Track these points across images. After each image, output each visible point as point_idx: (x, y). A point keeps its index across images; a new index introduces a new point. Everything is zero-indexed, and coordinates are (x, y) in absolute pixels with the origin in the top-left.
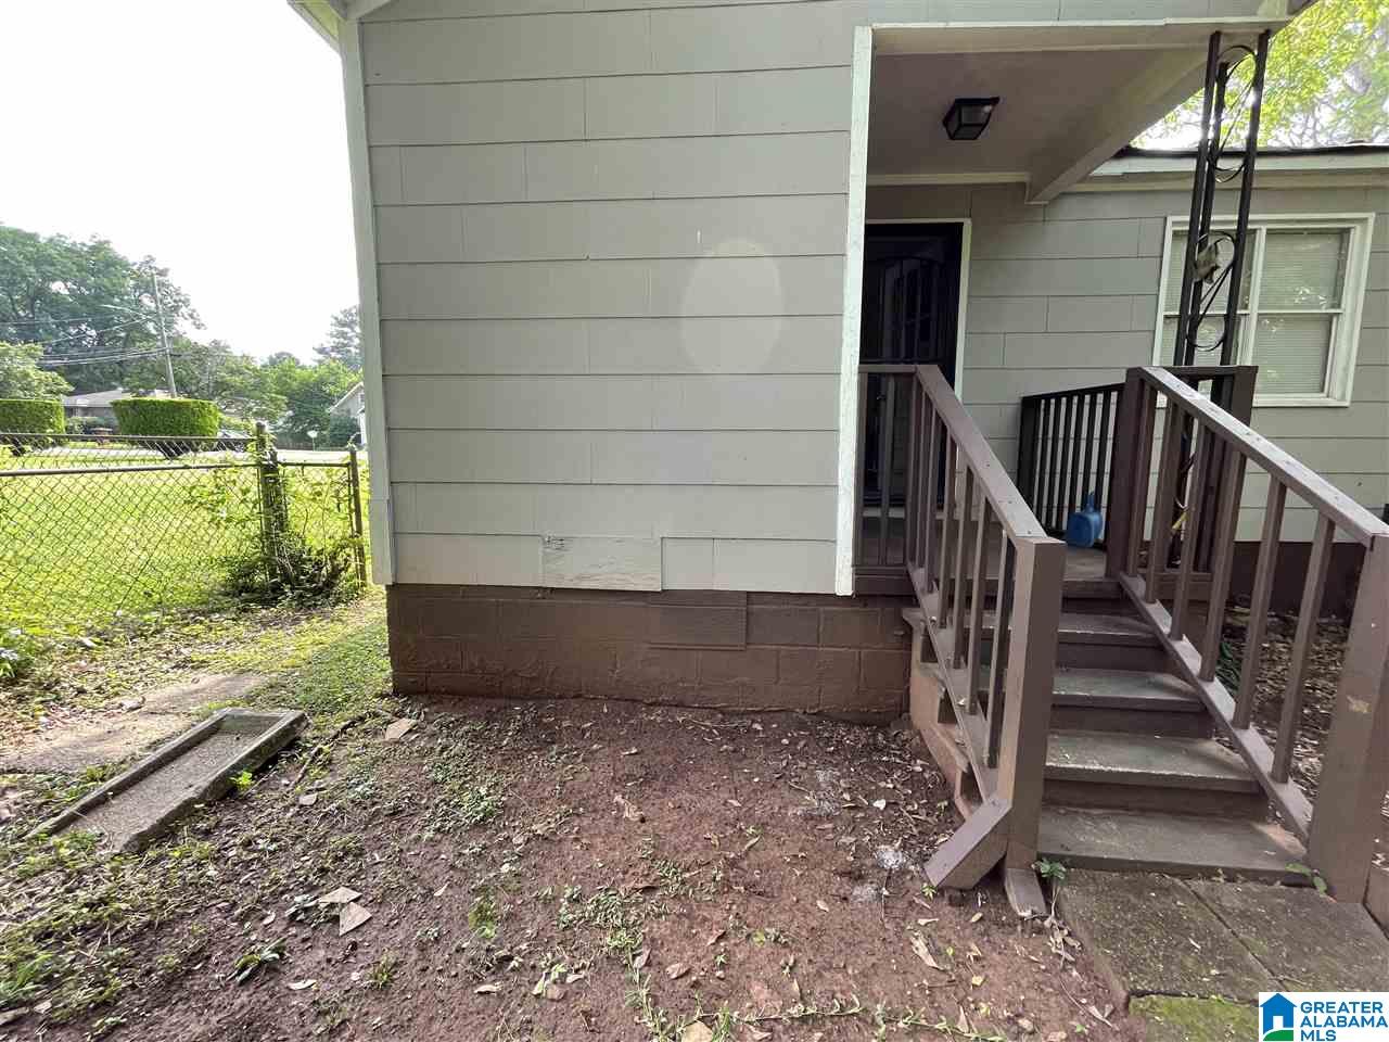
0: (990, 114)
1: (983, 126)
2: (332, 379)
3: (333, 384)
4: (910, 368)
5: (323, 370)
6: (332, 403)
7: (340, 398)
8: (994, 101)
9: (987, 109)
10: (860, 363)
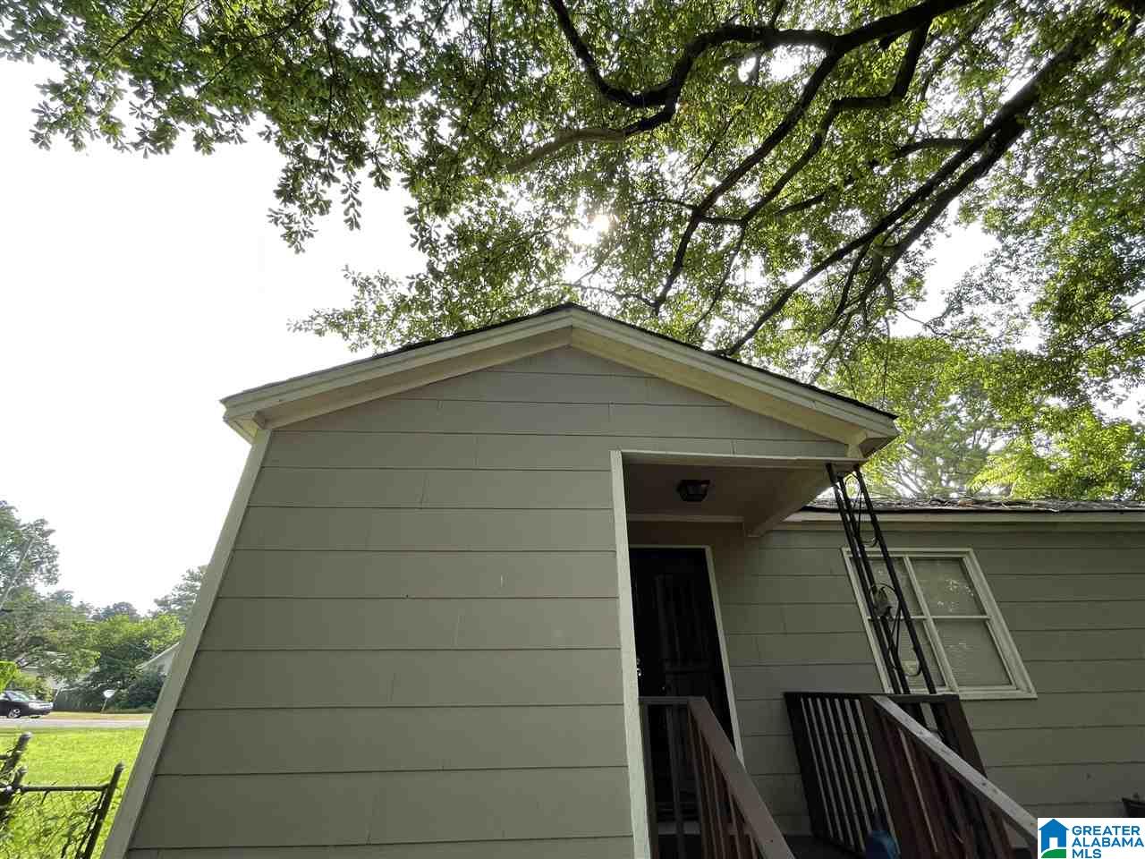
0: (706, 491)
1: (704, 496)
2: (159, 633)
3: (158, 638)
4: (682, 700)
5: (154, 625)
6: (147, 658)
7: (159, 652)
8: (707, 482)
9: (704, 486)
10: (640, 694)
